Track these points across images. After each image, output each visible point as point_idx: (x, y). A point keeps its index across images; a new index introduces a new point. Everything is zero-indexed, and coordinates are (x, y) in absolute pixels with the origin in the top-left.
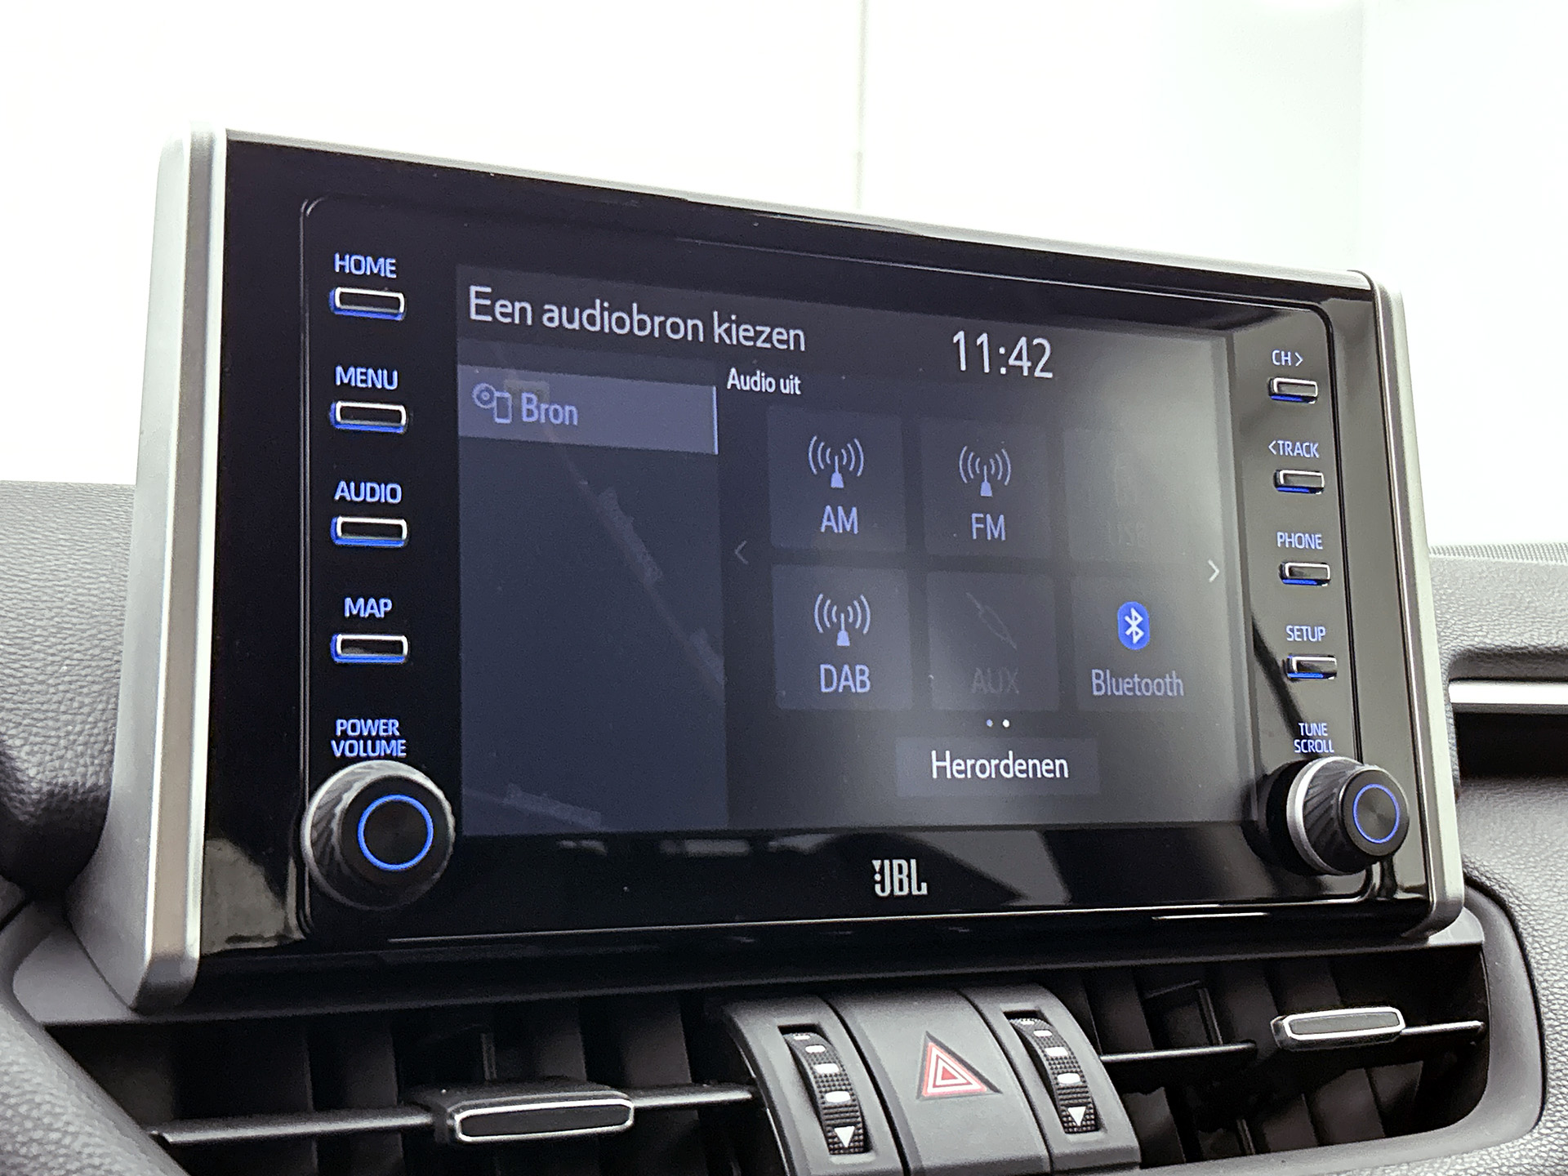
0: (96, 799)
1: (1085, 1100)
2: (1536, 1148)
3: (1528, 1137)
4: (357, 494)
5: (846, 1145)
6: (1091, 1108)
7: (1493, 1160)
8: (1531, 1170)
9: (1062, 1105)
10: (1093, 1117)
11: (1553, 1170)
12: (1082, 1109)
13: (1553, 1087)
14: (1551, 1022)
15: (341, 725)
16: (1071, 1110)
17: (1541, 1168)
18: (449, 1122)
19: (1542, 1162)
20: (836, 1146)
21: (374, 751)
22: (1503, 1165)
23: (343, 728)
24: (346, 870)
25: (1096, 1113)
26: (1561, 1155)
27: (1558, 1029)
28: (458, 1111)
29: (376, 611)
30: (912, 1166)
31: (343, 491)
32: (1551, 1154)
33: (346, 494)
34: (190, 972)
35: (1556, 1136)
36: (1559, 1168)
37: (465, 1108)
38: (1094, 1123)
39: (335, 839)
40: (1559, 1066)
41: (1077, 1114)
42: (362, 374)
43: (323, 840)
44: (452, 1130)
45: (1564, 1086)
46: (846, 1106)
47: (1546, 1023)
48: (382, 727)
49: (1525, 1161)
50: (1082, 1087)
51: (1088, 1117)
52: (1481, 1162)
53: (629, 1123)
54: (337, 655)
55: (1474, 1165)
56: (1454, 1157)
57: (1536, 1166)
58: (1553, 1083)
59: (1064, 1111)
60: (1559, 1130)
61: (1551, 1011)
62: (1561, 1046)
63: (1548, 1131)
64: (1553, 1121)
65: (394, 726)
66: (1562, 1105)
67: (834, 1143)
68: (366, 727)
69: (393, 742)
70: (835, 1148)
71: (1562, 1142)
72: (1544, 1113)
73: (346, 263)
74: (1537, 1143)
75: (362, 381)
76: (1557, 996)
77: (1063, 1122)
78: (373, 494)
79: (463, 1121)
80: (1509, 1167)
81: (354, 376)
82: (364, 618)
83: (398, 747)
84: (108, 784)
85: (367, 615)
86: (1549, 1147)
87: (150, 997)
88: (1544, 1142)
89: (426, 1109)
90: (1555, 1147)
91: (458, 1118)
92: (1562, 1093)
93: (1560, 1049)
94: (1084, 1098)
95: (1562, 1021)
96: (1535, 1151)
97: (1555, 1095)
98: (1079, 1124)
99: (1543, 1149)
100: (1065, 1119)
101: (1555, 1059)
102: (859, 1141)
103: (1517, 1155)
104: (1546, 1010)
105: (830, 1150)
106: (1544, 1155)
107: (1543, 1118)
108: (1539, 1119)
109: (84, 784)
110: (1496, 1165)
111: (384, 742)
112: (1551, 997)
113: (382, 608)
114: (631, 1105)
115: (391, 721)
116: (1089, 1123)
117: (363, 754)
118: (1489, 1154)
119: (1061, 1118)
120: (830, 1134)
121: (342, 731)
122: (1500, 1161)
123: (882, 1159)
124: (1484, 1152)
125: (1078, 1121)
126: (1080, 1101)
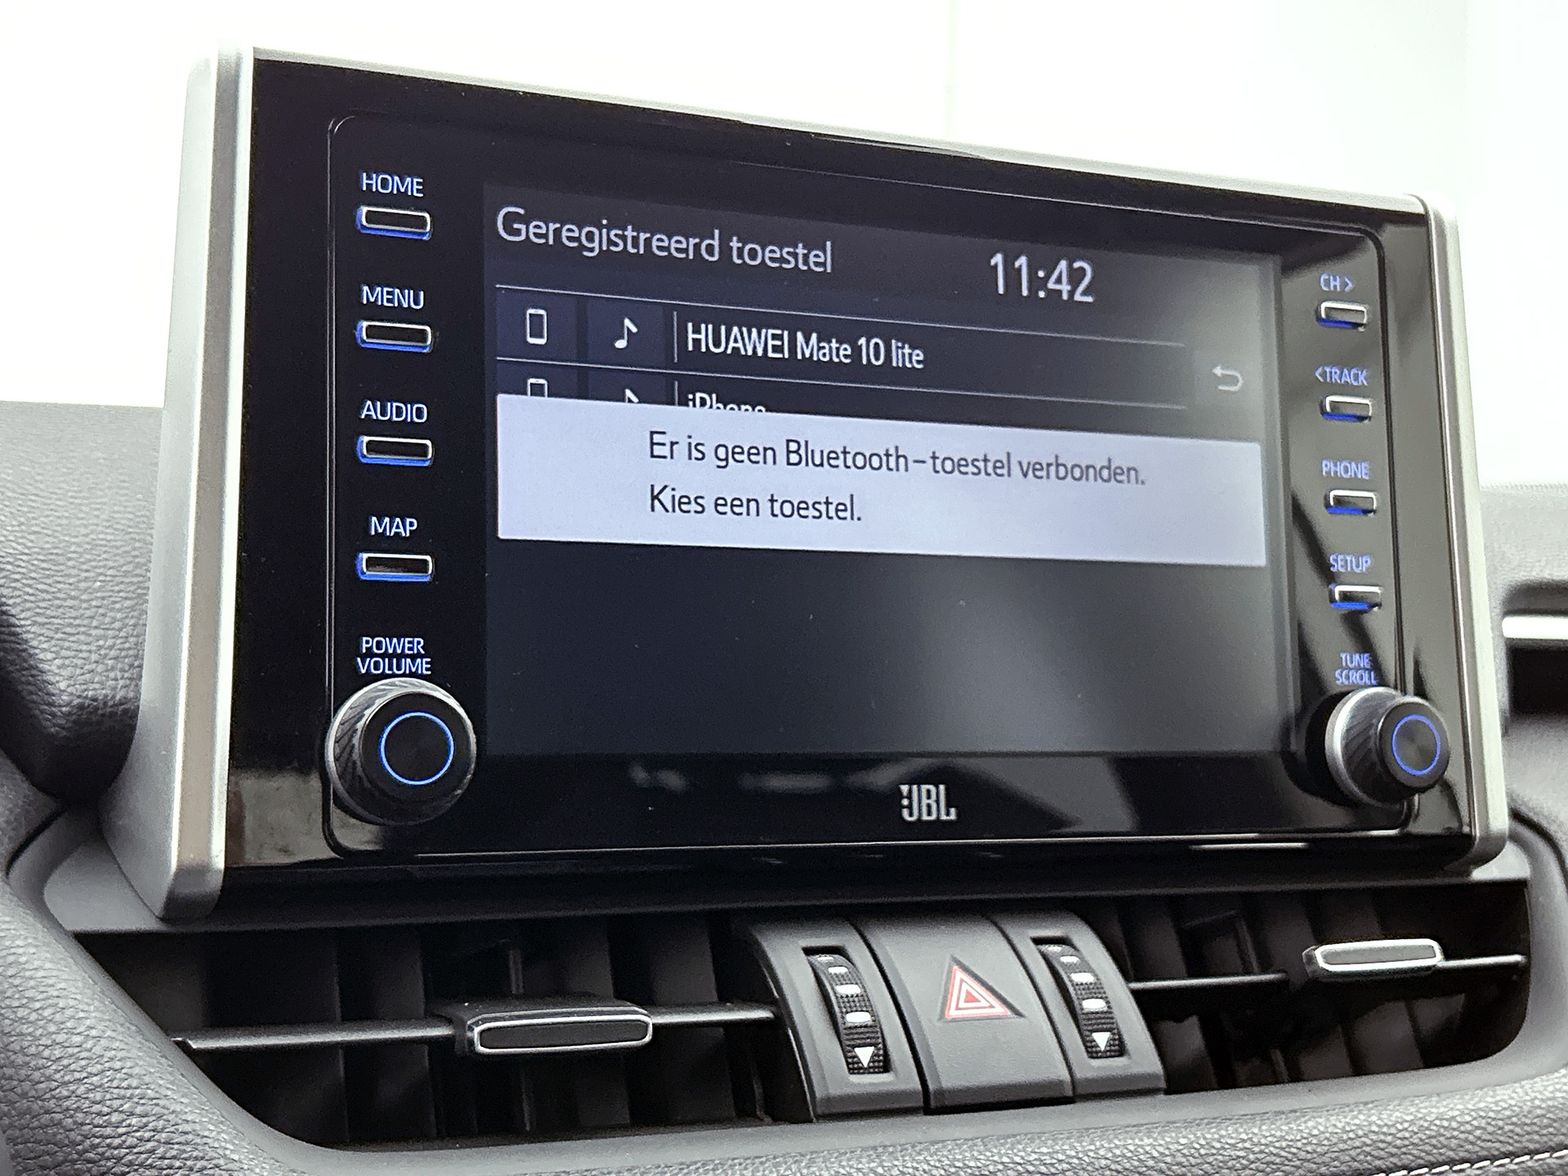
0: (126, 711)
1: (1109, 1026)
4: (383, 414)
5: (866, 1065)
6: (1115, 1034)
7: (1526, 1093)
9: (1086, 1030)
10: (1117, 1042)
12: (1107, 1035)
15: (366, 643)
16: (1096, 1036)
18: (469, 1034)
20: (856, 1066)
21: (399, 668)
22: (1536, 1098)
23: (368, 646)
24: (367, 785)
25: (1120, 1039)
28: (477, 1024)
29: (401, 530)
30: (931, 1087)
31: (369, 410)
33: (372, 413)
34: (215, 882)
37: (485, 1021)
38: (1119, 1048)
39: (356, 755)
41: (1102, 1039)
42: (388, 293)
43: (345, 755)
44: (471, 1042)
46: (866, 1026)
48: (407, 645)
49: (1558, 1094)
50: (1107, 1013)
51: (1112, 1042)
52: (1514, 1095)
53: (647, 1039)
54: (363, 573)
55: (1506, 1097)
56: (1486, 1089)
59: (1088, 1036)
65: (419, 644)
67: (853, 1063)
68: (391, 645)
69: (419, 660)
70: (854, 1067)
73: (372, 182)
75: (388, 300)
77: (1086, 1047)
78: (399, 414)
79: (482, 1033)
80: (1543, 1100)
81: (379, 295)
82: (389, 536)
83: (423, 665)
84: (137, 698)
85: (392, 534)
87: (176, 907)
89: (449, 1021)
91: (477, 1030)
94: (1109, 1023)
98: (1103, 1049)
100: (1089, 1044)
102: (879, 1061)
103: (1551, 1089)
105: (849, 1069)
109: (113, 697)
110: (1528, 1098)
111: (409, 660)
113: (407, 527)
114: (651, 1021)
115: (416, 640)
116: (1113, 1048)
117: (387, 672)
118: (1522, 1087)
119: (1084, 1043)
120: (849, 1054)
121: (367, 648)
122: (1533, 1095)
123: (902, 1079)
124: (1517, 1085)
125: (1102, 1046)
126: (1105, 1026)
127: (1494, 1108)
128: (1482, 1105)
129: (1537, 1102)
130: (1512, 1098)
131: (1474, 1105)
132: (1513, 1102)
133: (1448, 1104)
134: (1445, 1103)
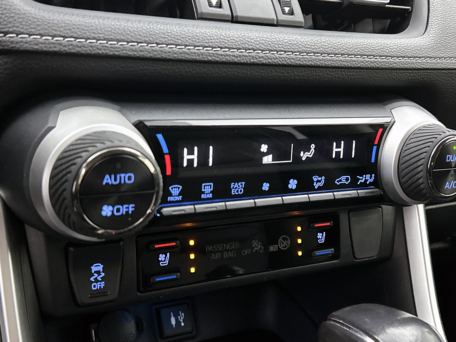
1: (290, 6)
2: (422, 40)
3: (420, 38)
5: (214, 5)
6: (291, 9)
7: (409, 41)
8: (419, 46)
9: (283, 6)
10: (291, 11)
11: (426, 47)
12: (288, 8)
13: (430, 26)
14: (432, 8)
16: (285, 8)
17: (423, 46)
19: (423, 44)
20: (211, 5)
22: (412, 43)
25: (293, 10)
26: (429, 43)
27: (434, 10)
30: (234, 15)
32: (426, 43)
35: (428, 38)
36: (428, 47)
38: (292, 13)
40: (432, 20)
41: (287, 9)
45: (433, 26)
47: (431, 9)
49: (418, 43)
50: (289, 2)
51: (290, 11)
52: (405, 41)
55: (403, 42)
56: (397, 39)
57: (421, 45)
58: (430, 25)
59: (283, 8)
60: (429, 37)
61: (433, 5)
62: (434, 15)
63: (426, 37)
64: (428, 34)
66: (431, 31)
71: (430, 40)
72: (426, 32)
74: (423, 39)
76: (435, 2)
80: (413, 44)
86: (425, 41)
88: (425, 39)
90: (427, 41)
92: (432, 27)
93: (434, 16)
94: (289, 5)
95: (436, 8)
96: (422, 41)
97: (429, 28)
98: (287, 13)
99: (424, 41)
100: (283, 10)
101: (432, 18)
102: (218, 5)
103: (416, 41)
104: (431, 5)
105: (209, 6)
106: (424, 43)
107: (425, 34)
108: (424, 34)
110: (410, 43)
112: (433, 2)
116: (290, 13)
118: (408, 40)
119: (282, 10)
122: (411, 42)
123: (225, 11)
124: (406, 39)
125: (287, 11)
126: (288, 6)
127: (400, 44)
128: (396, 42)
129: (412, 44)
130: (404, 42)
131: (394, 42)
132: (405, 43)
133: (387, 41)
134: (386, 40)
